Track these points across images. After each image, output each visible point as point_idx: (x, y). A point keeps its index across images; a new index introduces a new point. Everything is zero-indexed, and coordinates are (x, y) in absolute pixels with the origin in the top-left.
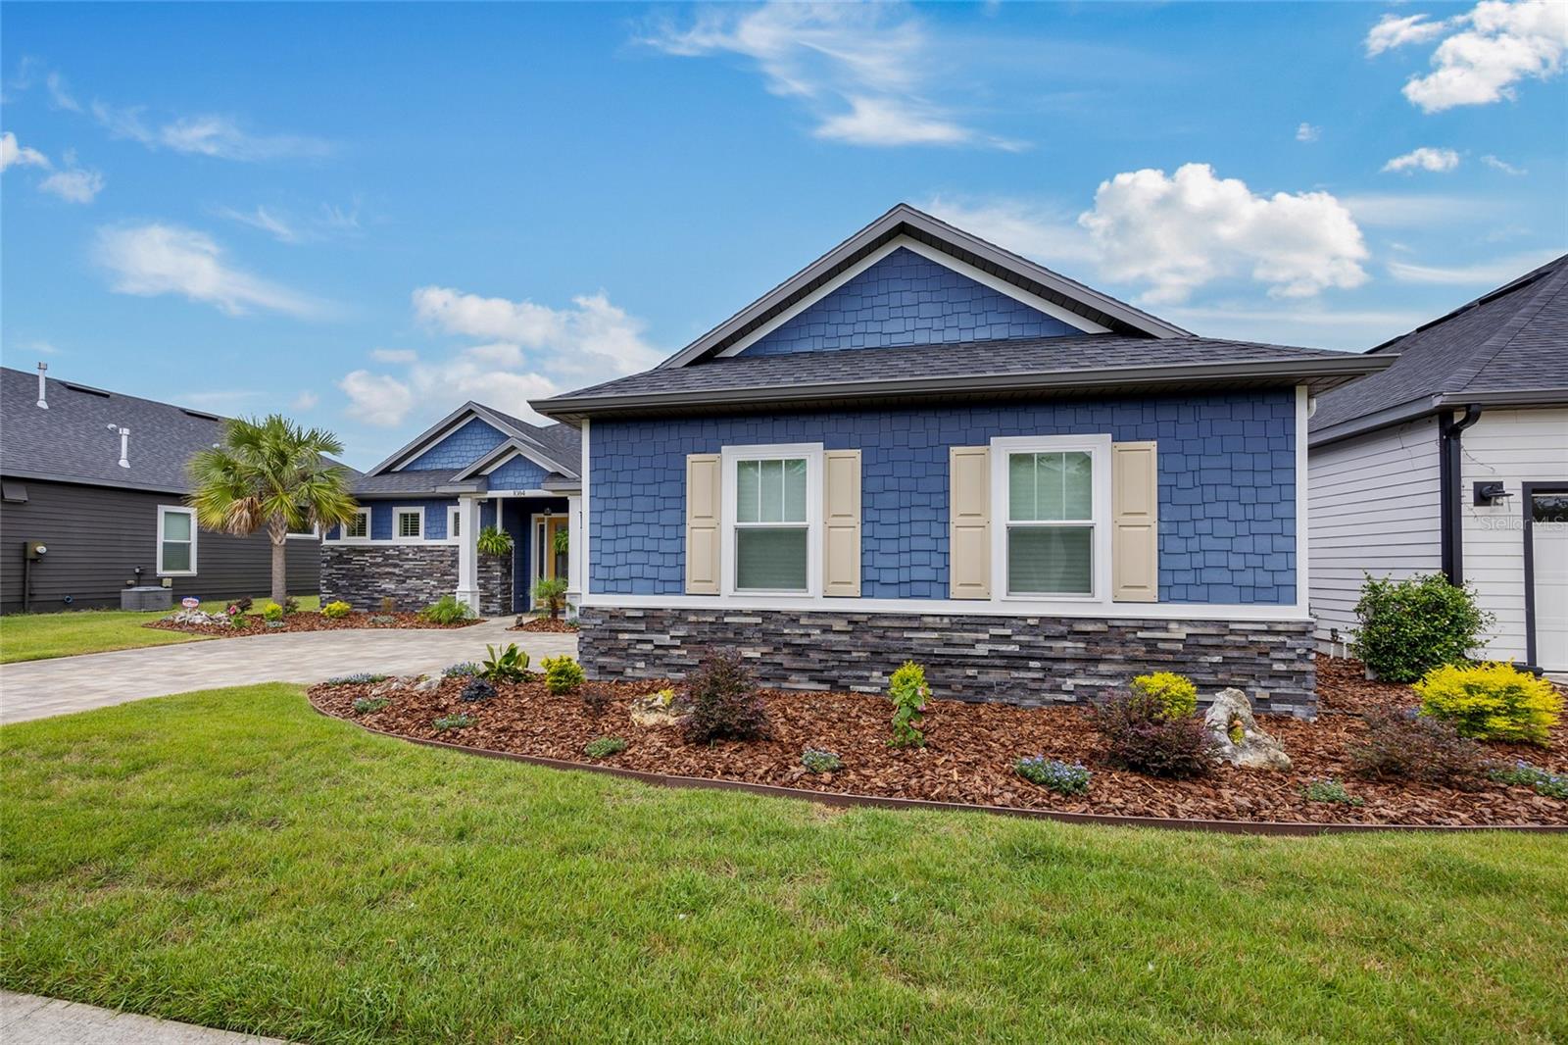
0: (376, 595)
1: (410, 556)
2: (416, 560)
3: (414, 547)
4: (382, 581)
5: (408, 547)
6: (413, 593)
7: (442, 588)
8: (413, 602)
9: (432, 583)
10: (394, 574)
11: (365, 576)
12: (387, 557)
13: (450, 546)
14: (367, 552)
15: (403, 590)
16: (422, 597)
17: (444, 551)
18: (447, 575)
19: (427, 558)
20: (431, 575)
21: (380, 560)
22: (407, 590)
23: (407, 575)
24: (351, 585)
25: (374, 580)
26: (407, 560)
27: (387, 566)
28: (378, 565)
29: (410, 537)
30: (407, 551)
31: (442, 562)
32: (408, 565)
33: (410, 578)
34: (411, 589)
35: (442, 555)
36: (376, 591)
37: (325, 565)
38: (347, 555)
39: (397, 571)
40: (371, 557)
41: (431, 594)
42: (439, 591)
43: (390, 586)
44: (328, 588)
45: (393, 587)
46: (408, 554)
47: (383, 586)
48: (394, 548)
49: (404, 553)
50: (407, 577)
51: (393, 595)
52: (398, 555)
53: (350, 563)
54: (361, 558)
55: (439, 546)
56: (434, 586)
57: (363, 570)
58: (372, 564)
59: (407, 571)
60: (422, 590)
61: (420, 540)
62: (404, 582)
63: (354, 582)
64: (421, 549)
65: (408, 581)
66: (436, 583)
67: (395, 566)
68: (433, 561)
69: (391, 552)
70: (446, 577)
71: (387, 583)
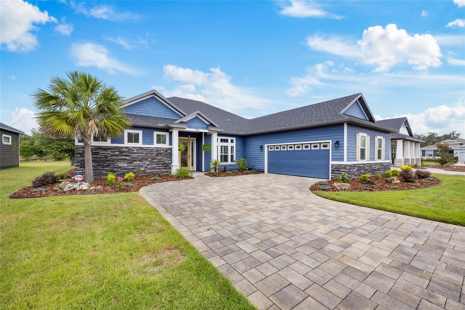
0: (115, 169)
1: (135, 151)
2: (138, 153)
3: (137, 147)
4: (119, 163)
5: (133, 147)
6: (137, 168)
7: (152, 165)
8: (137, 171)
9: (147, 163)
10: (126, 159)
11: (107, 161)
12: (121, 152)
13: (155, 148)
14: (109, 149)
15: (131, 167)
16: (142, 169)
17: (153, 149)
18: (155, 159)
19: (144, 152)
20: (146, 160)
21: (117, 153)
22: (133, 167)
23: (134, 160)
24: (98, 165)
25: (113, 162)
26: (133, 153)
27: (121, 156)
28: (116, 155)
29: (133, 143)
30: (134, 149)
31: (152, 154)
32: (133, 156)
33: (135, 161)
34: (136, 166)
35: (152, 151)
36: (115, 168)
37: (79, 156)
38: (96, 150)
39: (128, 158)
40: (111, 152)
41: (146, 168)
42: (151, 166)
43: (123, 165)
44: (80, 167)
45: (126, 165)
46: (134, 151)
47: (120, 165)
48: (126, 148)
49: (132, 150)
50: (133, 161)
51: (126, 169)
52: (128, 151)
53: (98, 155)
54: (105, 152)
55: (151, 148)
56: (148, 164)
57: (107, 158)
58: (112, 155)
59: (133, 158)
60: (142, 166)
61: (140, 144)
62: (132, 163)
63: (101, 164)
64: (141, 148)
65: (134, 162)
66: (149, 163)
67: (127, 156)
68: (147, 153)
69: (124, 149)
70: (154, 160)
71: (122, 163)
